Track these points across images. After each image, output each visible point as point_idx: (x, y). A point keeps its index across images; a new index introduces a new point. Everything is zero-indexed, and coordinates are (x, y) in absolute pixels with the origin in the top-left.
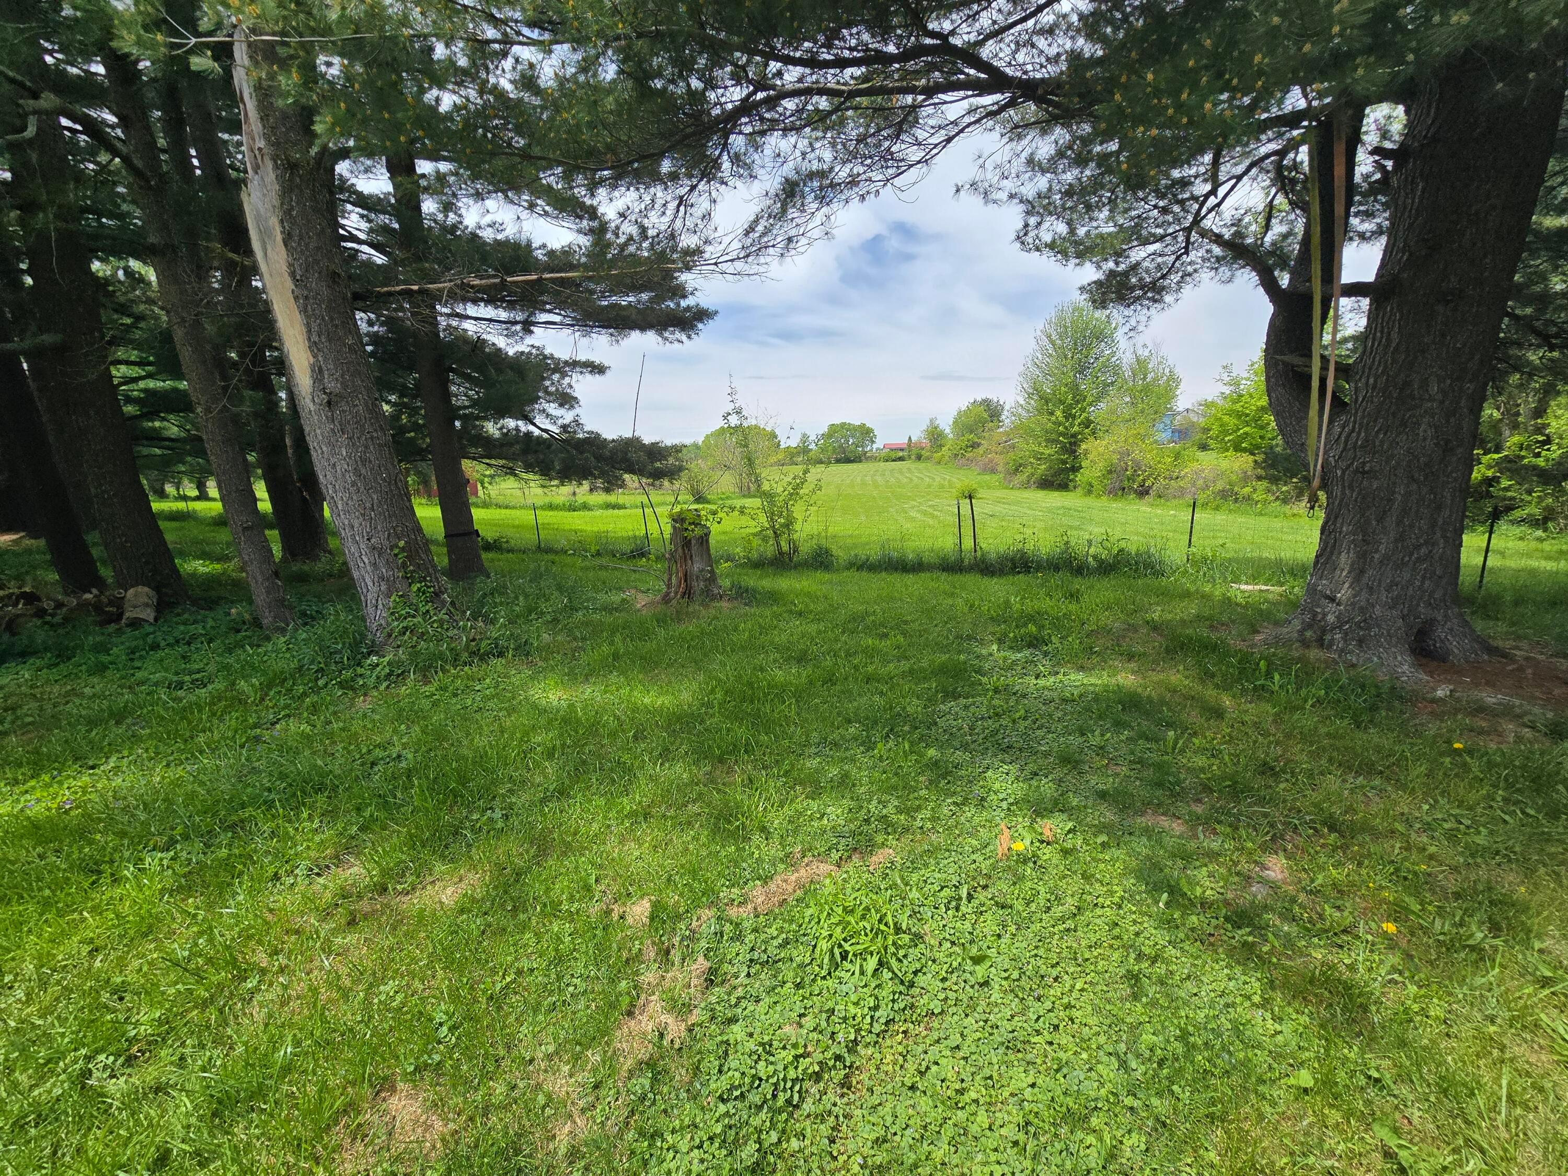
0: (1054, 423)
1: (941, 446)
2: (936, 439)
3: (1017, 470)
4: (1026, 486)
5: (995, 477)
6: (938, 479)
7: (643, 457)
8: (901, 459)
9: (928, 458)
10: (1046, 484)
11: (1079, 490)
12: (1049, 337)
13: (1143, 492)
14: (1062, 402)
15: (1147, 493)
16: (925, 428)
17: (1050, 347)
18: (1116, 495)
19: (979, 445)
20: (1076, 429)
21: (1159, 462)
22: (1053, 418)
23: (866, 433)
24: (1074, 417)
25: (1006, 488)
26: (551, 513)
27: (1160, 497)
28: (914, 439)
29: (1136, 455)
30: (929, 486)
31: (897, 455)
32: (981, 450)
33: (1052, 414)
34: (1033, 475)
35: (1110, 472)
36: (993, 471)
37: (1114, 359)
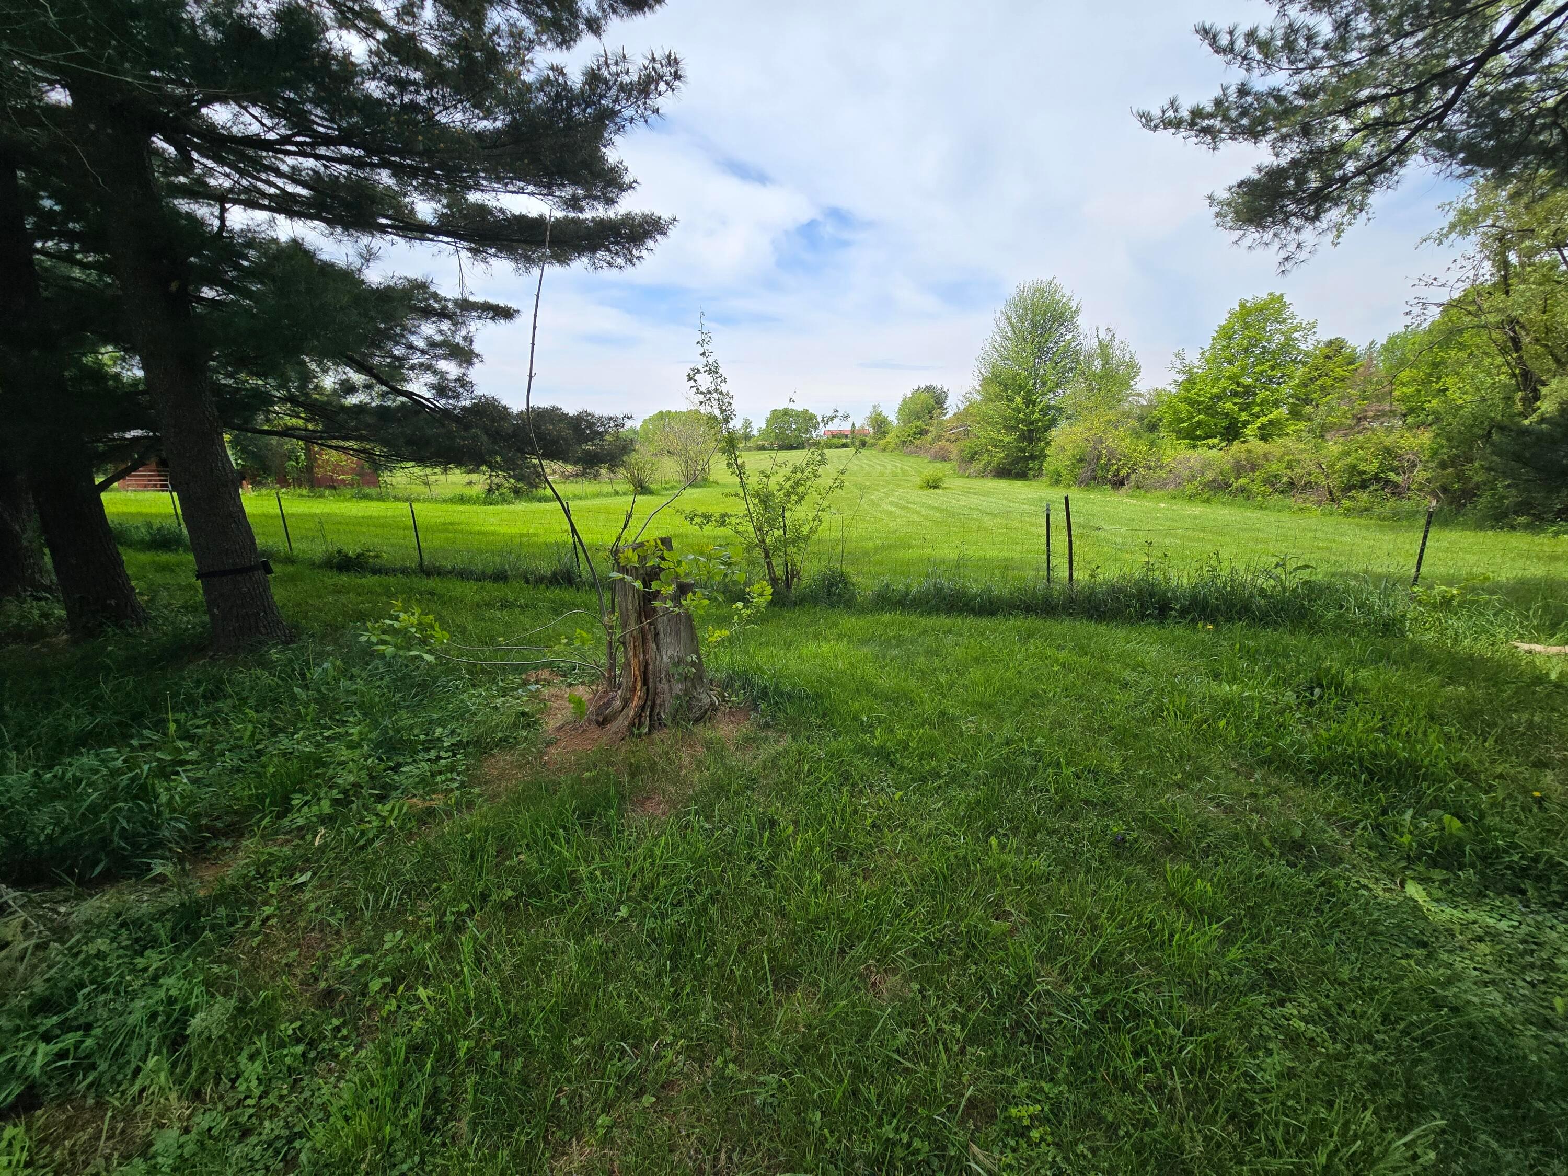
0: (1014, 410)
1: (885, 433)
2: (879, 426)
3: (972, 458)
4: (982, 474)
5: (948, 466)
6: (889, 467)
7: (568, 433)
8: (844, 446)
9: (873, 445)
10: (1003, 472)
11: (1045, 479)
12: (1009, 318)
13: (1118, 483)
14: (1021, 388)
15: (1122, 484)
16: (868, 415)
17: (1008, 330)
18: (1087, 485)
19: (927, 432)
20: (1036, 415)
21: (1135, 451)
22: (1013, 405)
23: (808, 419)
24: (1034, 403)
25: (962, 477)
26: (461, 508)
27: (1138, 487)
28: (857, 426)
29: (1109, 442)
30: (882, 474)
31: (839, 441)
32: (929, 437)
33: (1011, 401)
34: (989, 463)
35: (1081, 460)
36: (945, 459)
37: (1073, 345)
